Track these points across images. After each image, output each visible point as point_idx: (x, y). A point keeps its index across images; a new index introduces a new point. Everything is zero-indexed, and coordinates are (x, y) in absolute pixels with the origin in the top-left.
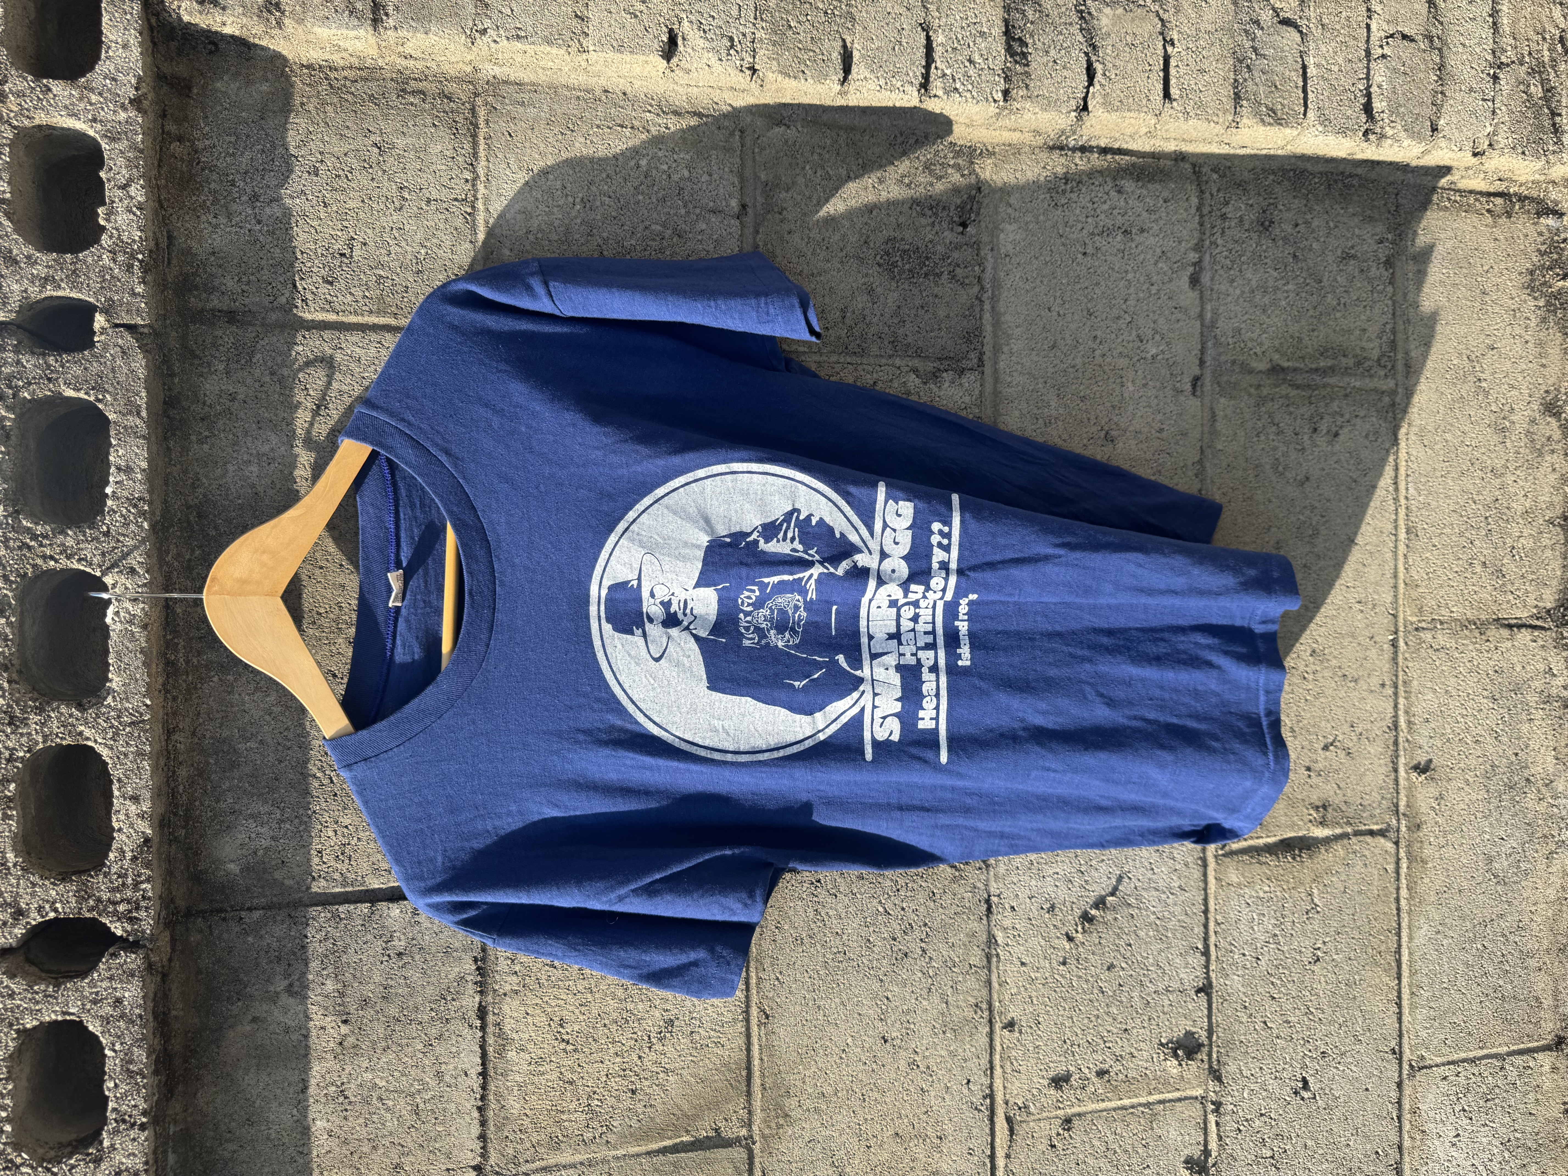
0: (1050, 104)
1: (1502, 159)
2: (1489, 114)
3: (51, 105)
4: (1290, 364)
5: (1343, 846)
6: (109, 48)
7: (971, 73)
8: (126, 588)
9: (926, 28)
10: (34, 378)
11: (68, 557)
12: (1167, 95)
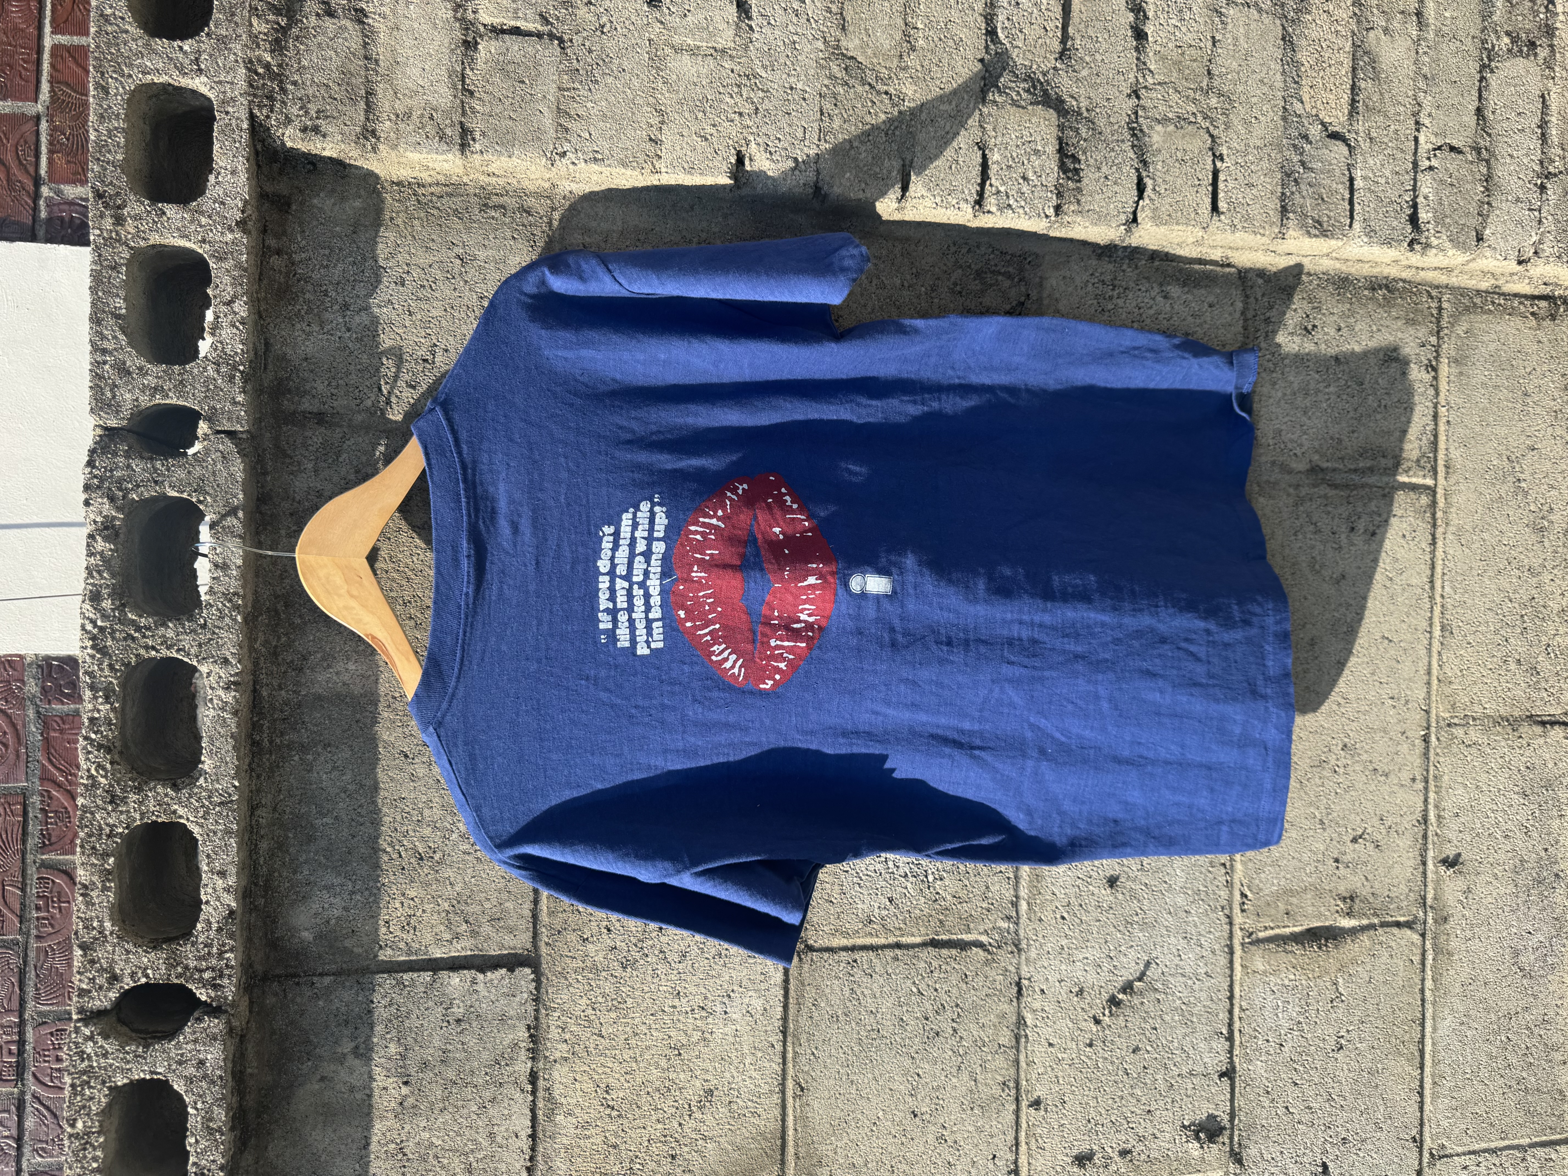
0: (1101, 218)
1: (1548, 267)
2: (1535, 224)
3: (165, 227)
4: (1329, 465)
5: (1369, 937)
6: (219, 174)
7: (1024, 189)
8: (220, 677)
9: (982, 147)
10: (142, 481)
11: (168, 648)
12: (1215, 208)
